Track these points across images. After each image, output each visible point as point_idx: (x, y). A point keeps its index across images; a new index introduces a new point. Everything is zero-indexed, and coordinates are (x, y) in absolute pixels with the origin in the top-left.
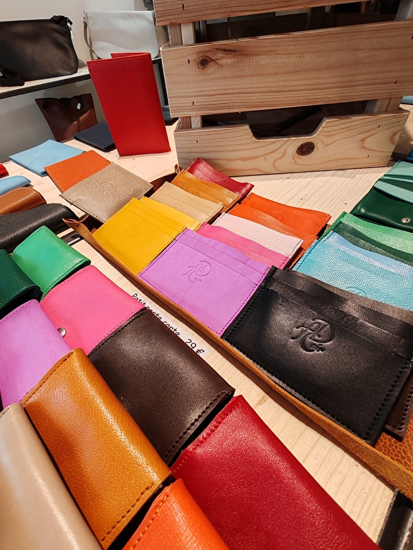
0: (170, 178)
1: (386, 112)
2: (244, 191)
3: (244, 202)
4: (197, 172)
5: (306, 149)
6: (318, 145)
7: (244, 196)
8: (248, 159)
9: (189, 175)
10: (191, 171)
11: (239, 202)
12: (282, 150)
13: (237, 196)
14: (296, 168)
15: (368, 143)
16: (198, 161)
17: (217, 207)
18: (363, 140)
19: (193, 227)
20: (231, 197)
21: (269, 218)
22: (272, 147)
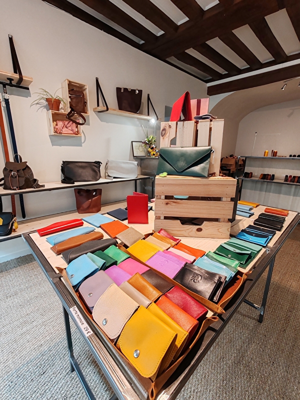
0: (152, 234)
1: (224, 222)
2: (178, 241)
3: (178, 245)
4: (161, 233)
5: (200, 230)
6: (203, 229)
7: (178, 243)
8: (179, 231)
9: (158, 234)
10: (159, 232)
11: (176, 245)
12: (191, 229)
13: (175, 243)
14: (197, 236)
15: (220, 230)
16: (161, 230)
17: (169, 246)
18: (218, 229)
19: (162, 250)
20: (174, 243)
21: (186, 251)
22: (188, 228)
